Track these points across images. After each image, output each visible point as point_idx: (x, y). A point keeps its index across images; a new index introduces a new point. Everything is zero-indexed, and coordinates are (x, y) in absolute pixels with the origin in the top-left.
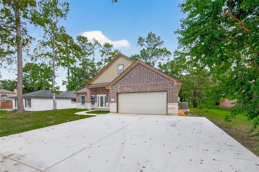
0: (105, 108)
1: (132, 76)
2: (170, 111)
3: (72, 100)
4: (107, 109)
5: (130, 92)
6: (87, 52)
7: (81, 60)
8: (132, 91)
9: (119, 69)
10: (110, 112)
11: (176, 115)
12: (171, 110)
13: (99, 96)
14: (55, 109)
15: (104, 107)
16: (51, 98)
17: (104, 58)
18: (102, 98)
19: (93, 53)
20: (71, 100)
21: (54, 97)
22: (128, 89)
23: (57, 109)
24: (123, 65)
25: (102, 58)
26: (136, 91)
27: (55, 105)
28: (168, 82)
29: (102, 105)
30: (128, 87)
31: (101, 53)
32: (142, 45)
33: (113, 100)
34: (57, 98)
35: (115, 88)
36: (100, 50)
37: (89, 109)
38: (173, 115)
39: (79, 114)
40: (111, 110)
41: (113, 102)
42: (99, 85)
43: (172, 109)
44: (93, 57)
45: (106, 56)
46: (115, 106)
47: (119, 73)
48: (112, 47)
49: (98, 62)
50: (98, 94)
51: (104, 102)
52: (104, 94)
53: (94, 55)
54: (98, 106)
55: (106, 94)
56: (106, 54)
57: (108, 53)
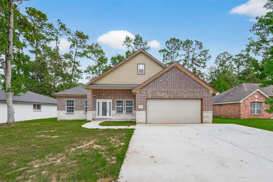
0: (110, 117)
2: (205, 119)
5: (164, 97)
6: (45, 36)
8: (166, 97)
10: (136, 123)
11: (210, 123)
13: (100, 101)
14: (11, 121)
19: (57, 39)
20: (32, 106)
22: (162, 95)
23: (16, 121)
26: (172, 97)
27: (10, 114)
28: (204, 90)
30: (161, 92)
35: (144, 93)
36: (69, 38)
37: (91, 120)
38: (208, 123)
40: (138, 120)
41: (140, 110)
42: (109, 86)
43: (208, 116)
44: (57, 46)
45: (77, 48)
46: (144, 115)
47: (138, 73)
48: (87, 39)
49: (65, 53)
50: (99, 98)
51: (107, 110)
52: (109, 98)
53: (59, 43)
54: (99, 115)
55: (112, 99)
56: (78, 46)
57: (82, 46)
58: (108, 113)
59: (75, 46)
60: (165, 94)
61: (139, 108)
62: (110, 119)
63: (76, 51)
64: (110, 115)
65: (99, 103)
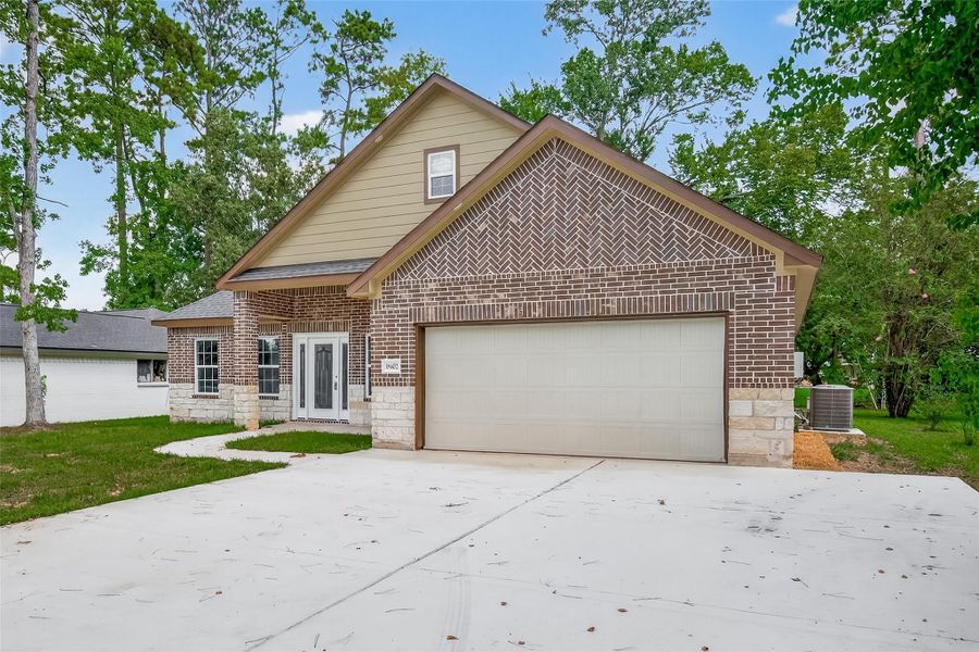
0: (345, 415)
1: (514, 220)
2: (740, 441)
3: (142, 363)
4: (355, 426)
5: (498, 315)
6: (237, 67)
7: (200, 116)
8: (509, 312)
9: (430, 176)
10: (374, 441)
11: (777, 465)
12: (750, 434)
13: (306, 341)
14: (35, 418)
15: (335, 412)
16: (14, 351)
17: (337, 104)
18: (324, 352)
19: (274, 74)
20: (133, 367)
21: (31, 345)
22: (487, 302)
23: (51, 419)
24: (457, 148)
25: (327, 107)
26: (538, 313)
27: (35, 393)
28: (734, 255)
29: (323, 401)
30: (484, 287)
31: (322, 76)
32: (571, 27)
33: (391, 366)
34: (47, 352)
35: (406, 295)
36: (317, 56)
37: (245, 422)
38: (761, 461)
39: (182, 454)
40: (381, 433)
41: (392, 381)
43: (759, 423)
44: (274, 101)
45: (351, 93)
46: (404, 406)
47: (430, 197)
48: (386, 37)
49: (302, 129)
50: (302, 329)
51: (335, 380)
52: (336, 329)
53: (281, 86)
54: (302, 405)
55: (351, 328)
56: (355, 82)
57: (366, 77)
58: (337, 395)
59: (343, 84)
60: (501, 296)
61: (385, 371)
62: (345, 422)
63: (348, 106)
64: (345, 408)
65: (303, 346)
